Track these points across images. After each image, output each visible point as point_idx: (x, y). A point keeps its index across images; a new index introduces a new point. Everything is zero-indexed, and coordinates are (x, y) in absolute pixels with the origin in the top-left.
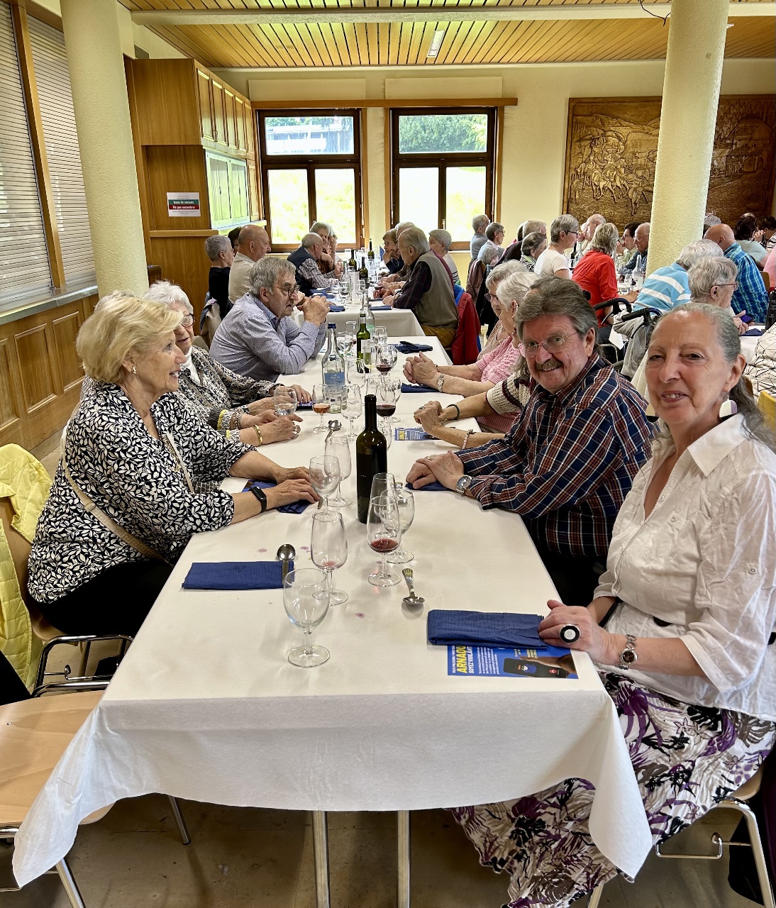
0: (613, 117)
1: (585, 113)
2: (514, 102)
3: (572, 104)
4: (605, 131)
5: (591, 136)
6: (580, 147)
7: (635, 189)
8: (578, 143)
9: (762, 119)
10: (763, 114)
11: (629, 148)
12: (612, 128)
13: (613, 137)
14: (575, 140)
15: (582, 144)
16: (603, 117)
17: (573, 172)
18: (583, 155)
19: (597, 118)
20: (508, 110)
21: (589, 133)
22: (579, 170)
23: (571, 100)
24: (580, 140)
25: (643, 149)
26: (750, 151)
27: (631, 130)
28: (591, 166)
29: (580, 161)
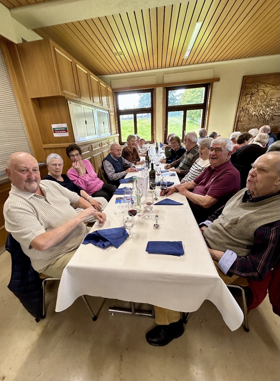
0: (263, 83)
1: (250, 82)
2: (218, 80)
5: (252, 92)
6: (246, 98)
7: (269, 115)
11: (269, 97)
12: (261, 88)
13: (261, 92)
16: (258, 83)
17: (241, 109)
18: (247, 101)
19: (255, 84)
20: (215, 84)
22: (244, 108)
23: (244, 77)
24: (246, 95)
25: (275, 97)
27: (271, 89)
28: (249, 106)
29: (245, 104)
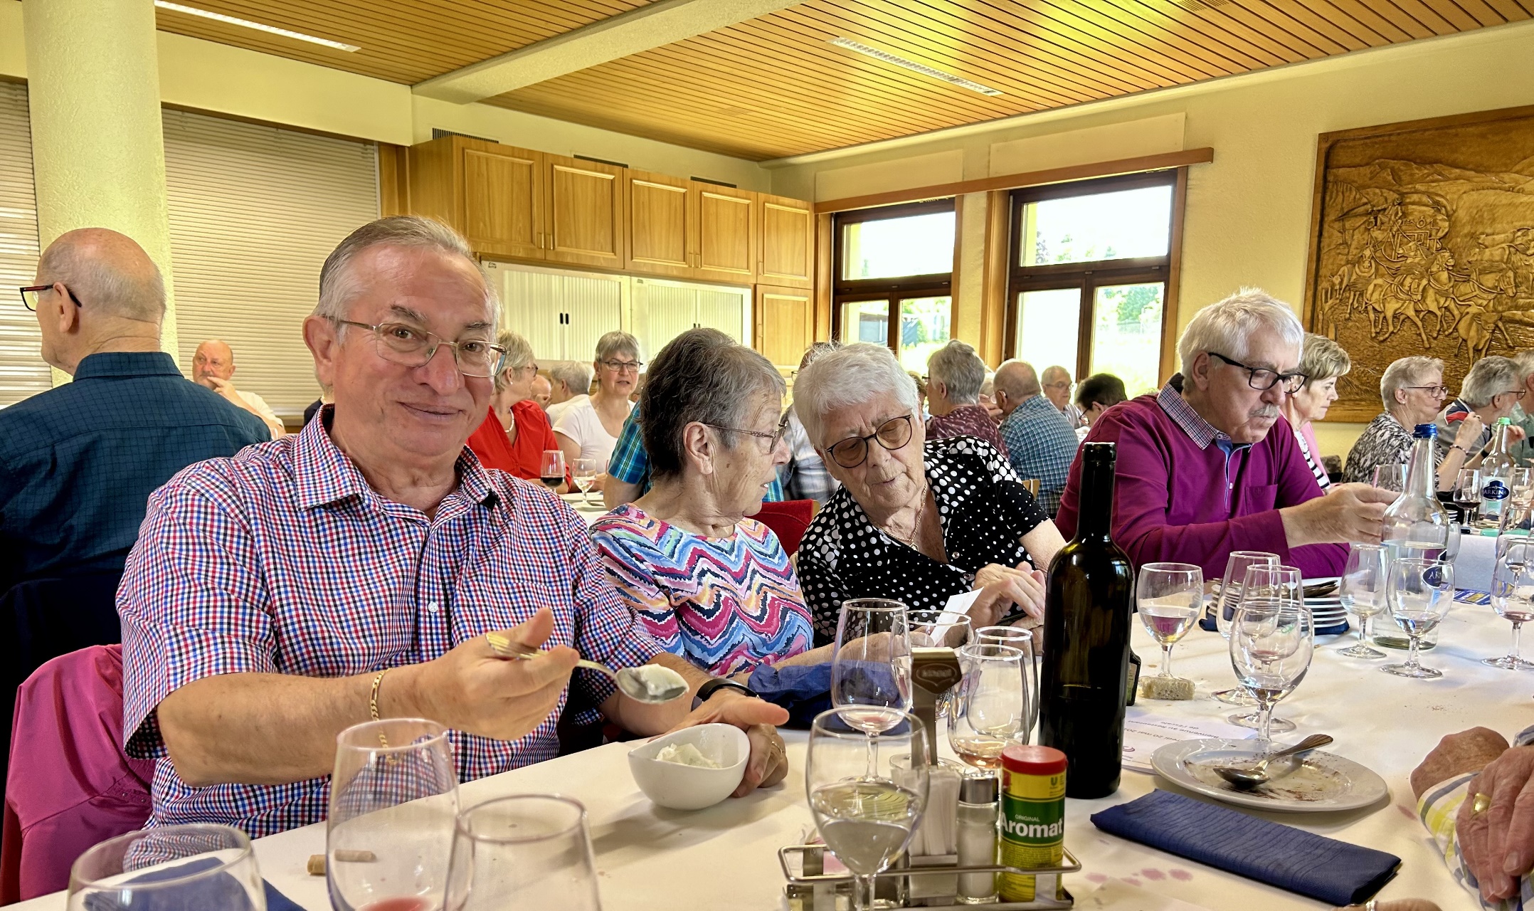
0: (1424, 162)
1: (1357, 160)
2: (1206, 155)
3: (1327, 146)
4: (1402, 195)
5: (1369, 206)
6: (1343, 231)
7: (1477, 316)
8: (1337, 225)
11: (1464, 225)
12: (1418, 186)
13: (1420, 203)
14: (1332, 217)
15: (1348, 225)
16: (1397, 164)
18: (1349, 246)
19: (1382, 167)
20: (1197, 173)
21: (1365, 200)
24: (1344, 216)
25: (1498, 227)
27: (1467, 186)
28: (1366, 269)
29: (1341, 260)
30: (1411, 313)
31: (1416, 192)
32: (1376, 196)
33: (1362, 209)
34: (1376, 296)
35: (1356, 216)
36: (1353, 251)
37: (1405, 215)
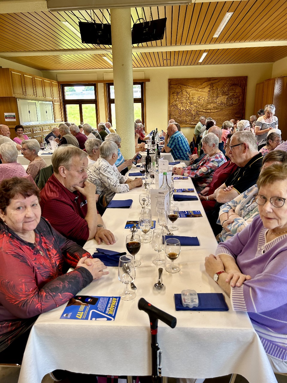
0: (185, 85)
1: (174, 84)
2: (148, 80)
3: (169, 81)
4: (182, 90)
6: (173, 96)
7: (194, 110)
8: (172, 95)
9: (238, 85)
10: (239, 83)
11: (191, 96)
12: (184, 89)
13: (184, 92)
14: (171, 93)
15: (174, 95)
16: (181, 85)
17: (171, 104)
19: (179, 86)
20: (147, 83)
22: (173, 104)
23: (169, 79)
25: (196, 96)
26: (235, 97)
27: (191, 90)
28: (177, 102)
29: (173, 100)
30: (184, 109)
31: (184, 90)
32: (178, 90)
33: (176, 92)
34: (179, 107)
35: (175, 93)
36: (175, 99)
37: (183, 94)
